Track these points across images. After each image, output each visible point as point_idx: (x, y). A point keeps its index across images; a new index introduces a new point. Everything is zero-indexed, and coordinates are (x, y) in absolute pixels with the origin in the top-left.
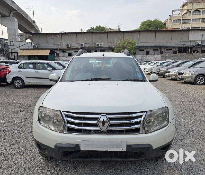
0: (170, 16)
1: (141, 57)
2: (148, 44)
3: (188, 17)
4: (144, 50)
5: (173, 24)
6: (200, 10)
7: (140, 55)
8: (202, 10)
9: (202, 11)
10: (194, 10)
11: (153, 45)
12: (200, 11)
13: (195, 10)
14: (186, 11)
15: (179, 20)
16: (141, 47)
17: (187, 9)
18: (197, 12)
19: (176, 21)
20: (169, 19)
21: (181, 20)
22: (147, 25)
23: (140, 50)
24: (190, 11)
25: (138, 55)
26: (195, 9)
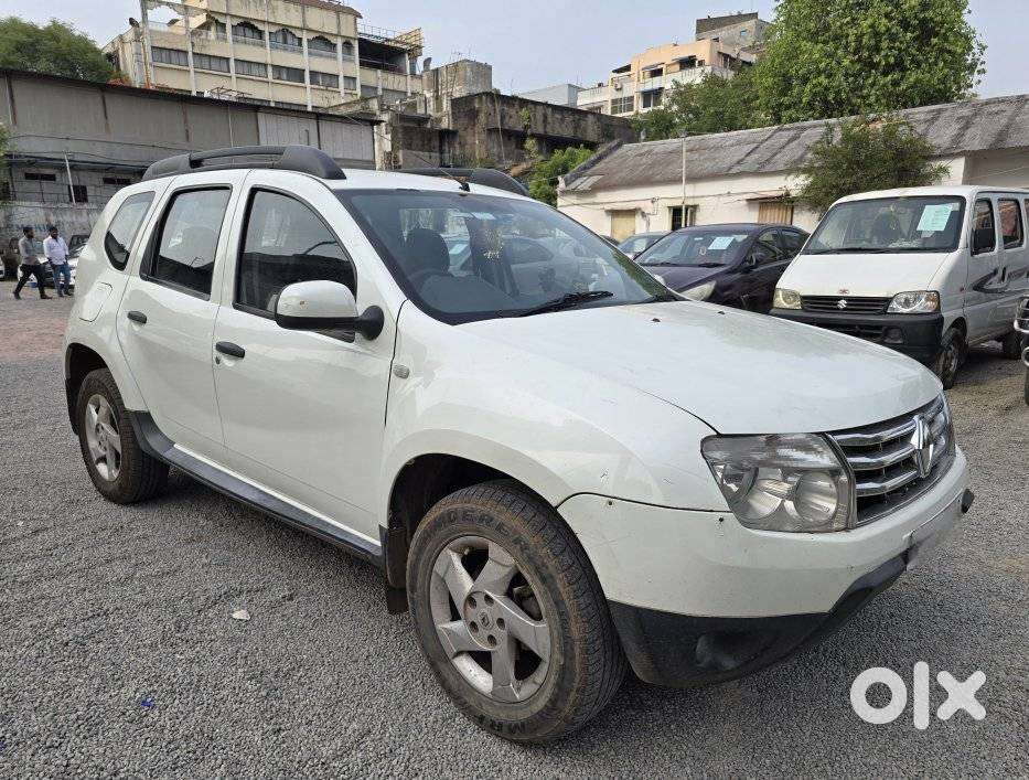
0: (132, 21)
1: (47, 215)
2: (72, 146)
3: (215, 44)
4: (51, 178)
5: (156, 64)
6: (260, 27)
7: (36, 204)
8: (266, 29)
9: (267, 33)
10: (236, 22)
11: (100, 153)
12: (261, 33)
13: (240, 21)
14: (202, 19)
15: (178, 51)
16: (34, 161)
17: (206, 10)
18: (249, 32)
19: (167, 54)
20: (130, 36)
21: (190, 54)
22: (14, 44)
23: (30, 177)
24: (221, 20)
25: (28, 203)
26: (240, 17)
